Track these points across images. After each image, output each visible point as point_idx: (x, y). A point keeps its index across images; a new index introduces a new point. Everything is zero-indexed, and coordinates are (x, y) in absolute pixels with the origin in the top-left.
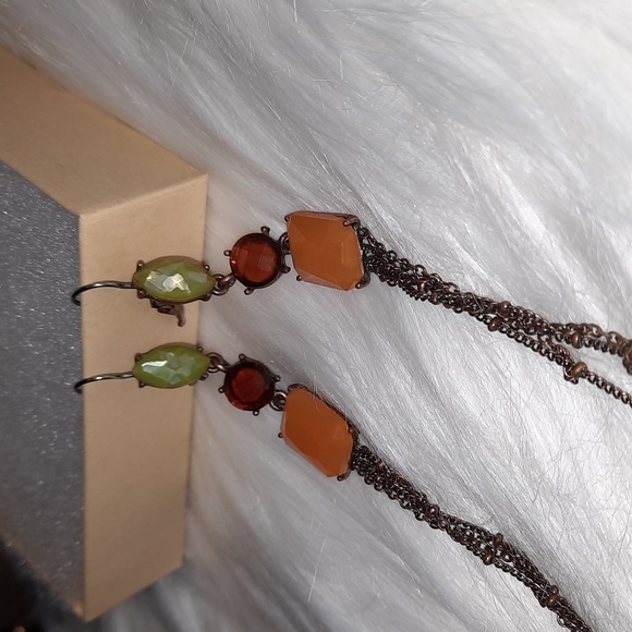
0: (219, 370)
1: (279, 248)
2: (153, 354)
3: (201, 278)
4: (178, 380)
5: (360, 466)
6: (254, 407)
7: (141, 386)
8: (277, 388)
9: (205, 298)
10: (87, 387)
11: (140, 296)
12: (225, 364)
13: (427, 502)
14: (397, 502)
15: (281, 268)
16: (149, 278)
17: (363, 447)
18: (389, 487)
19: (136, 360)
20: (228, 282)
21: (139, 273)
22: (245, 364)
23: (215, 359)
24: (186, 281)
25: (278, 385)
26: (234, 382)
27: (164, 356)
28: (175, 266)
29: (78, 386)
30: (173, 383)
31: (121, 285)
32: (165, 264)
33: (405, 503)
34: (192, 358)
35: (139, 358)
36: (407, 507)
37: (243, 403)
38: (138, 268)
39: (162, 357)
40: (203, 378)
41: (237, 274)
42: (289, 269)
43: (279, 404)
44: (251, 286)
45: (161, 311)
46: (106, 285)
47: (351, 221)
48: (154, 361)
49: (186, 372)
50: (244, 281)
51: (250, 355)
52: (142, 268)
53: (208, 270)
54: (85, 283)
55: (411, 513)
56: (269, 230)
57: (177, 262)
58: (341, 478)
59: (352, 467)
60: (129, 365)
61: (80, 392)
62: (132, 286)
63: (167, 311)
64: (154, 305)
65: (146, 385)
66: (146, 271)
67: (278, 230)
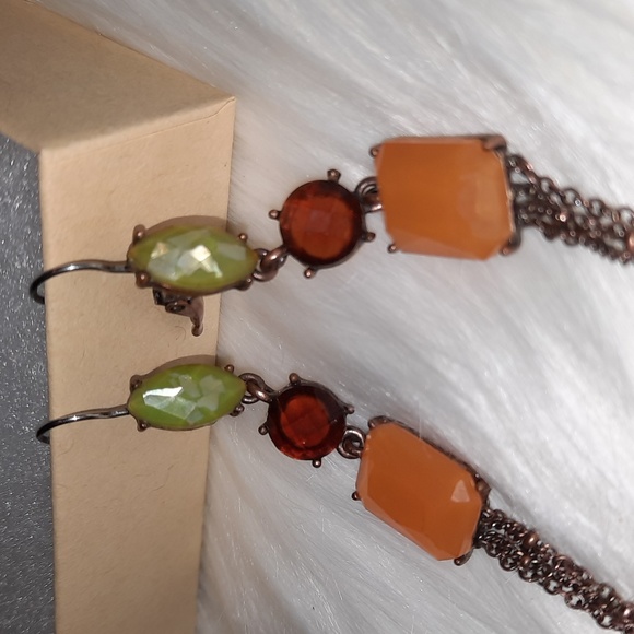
0: (259, 399)
1: (357, 203)
2: (159, 376)
3: (236, 253)
4: (199, 418)
5: (491, 542)
6: (314, 454)
7: (141, 429)
8: (348, 424)
9: (242, 285)
10: (56, 432)
11: (141, 284)
12: (267, 390)
13: (617, 597)
14: (560, 598)
15: (360, 235)
16: (154, 255)
17: (496, 512)
18: (546, 574)
19: (133, 388)
20: (277, 260)
21: (138, 247)
22: (299, 388)
23: (252, 383)
24: (215, 257)
25: (350, 420)
26: (283, 418)
27: (177, 379)
28: (196, 234)
29: (43, 432)
30: (191, 422)
31: (109, 267)
32: (179, 230)
33: (575, 599)
34: (219, 383)
35: (137, 384)
36: (579, 606)
37: (298, 449)
38: (136, 240)
39: (172, 382)
40: (235, 413)
41: (290, 246)
42: (373, 235)
43: (352, 448)
44: (313, 263)
45: (170, 310)
46: (84, 266)
47: (493, 145)
48: (162, 388)
49: (211, 404)
50: (303, 257)
51: (308, 375)
52: (142, 238)
53: (245, 240)
54: (51, 264)
55: (585, 615)
56: (339, 175)
57: (198, 228)
58: (460, 560)
59: (477, 543)
60: (121, 395)
61: (46, 440)
62: (127, 267)
63: (180, 310)
64: (160, 301)
65: (149, 425)
66: (149, 242)
67: (354, 175)
